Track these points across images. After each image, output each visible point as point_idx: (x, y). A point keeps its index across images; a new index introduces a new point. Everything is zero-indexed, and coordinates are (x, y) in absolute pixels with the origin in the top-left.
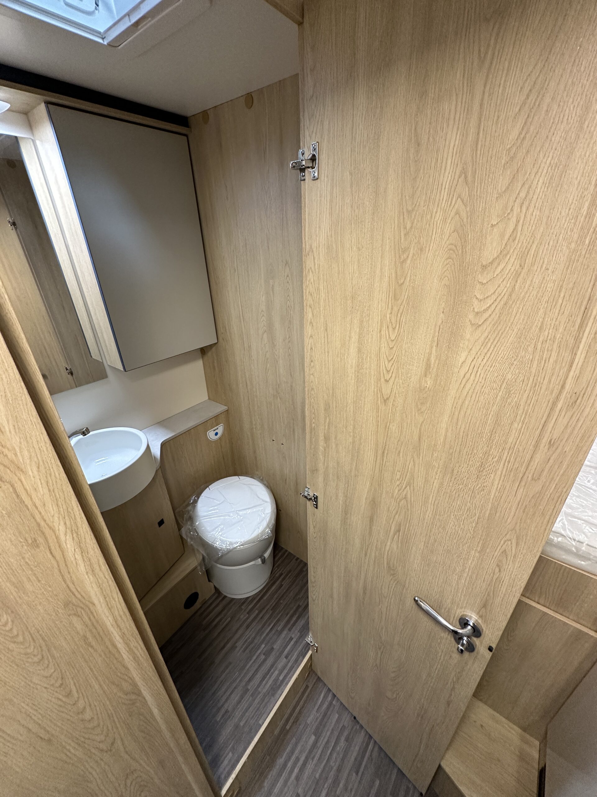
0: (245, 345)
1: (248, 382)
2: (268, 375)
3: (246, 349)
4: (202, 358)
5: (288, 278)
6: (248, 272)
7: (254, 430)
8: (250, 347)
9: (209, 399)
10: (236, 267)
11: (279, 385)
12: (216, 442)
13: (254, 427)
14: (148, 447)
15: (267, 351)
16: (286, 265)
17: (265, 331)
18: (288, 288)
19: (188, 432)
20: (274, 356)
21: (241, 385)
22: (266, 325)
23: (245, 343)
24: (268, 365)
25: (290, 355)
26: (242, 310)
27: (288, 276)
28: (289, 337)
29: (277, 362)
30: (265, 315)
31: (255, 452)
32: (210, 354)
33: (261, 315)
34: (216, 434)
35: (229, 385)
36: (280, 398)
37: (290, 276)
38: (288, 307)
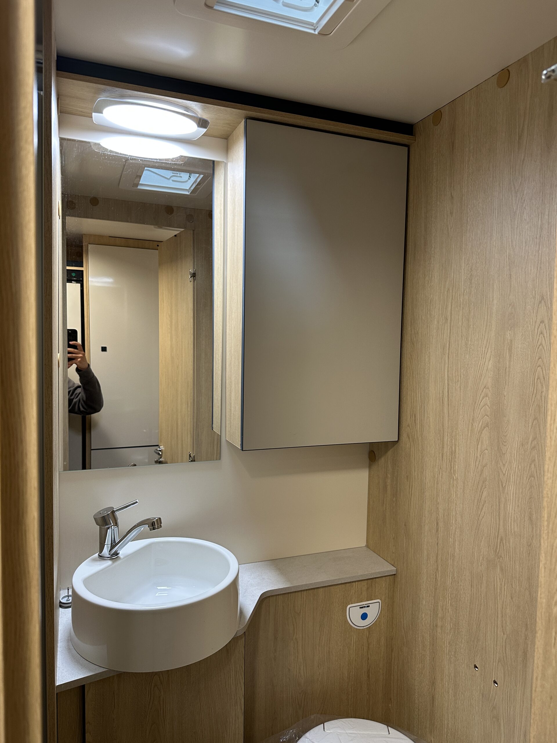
0: (445, 450)
1: (441, 524)
2: (483, 513)
3: (445, 457)
4: (370, 467)
5: (542, 325)
6: (468, 320)
7: (439, 630)
8: (453, 453)
9: (367, 546)
10: (449, 314)
11: (502, 540)
12: (359, 632)
13: (440, 624)
14: (234, 584)
15: (486, 465)
16: (540, 302)
17: (487, 425)
18: (541, 344)
19: (313, 590)
20: (499, 475)
21: (427, 528)
22: (489, 414)
23: (445, 446)
24: (485, 494)
25: (532, 476)
26: (448, 385)
27: (542, 322)
28: (534, 439)
29: (504, 488)
30: (490, 394)
31: (433, 683)
32: (382, 461)
33: (483, 395)
34: (364, 616)
35: (405, 525)
36: (502, 569)
37: (546, 321)
38: (538, 378)
